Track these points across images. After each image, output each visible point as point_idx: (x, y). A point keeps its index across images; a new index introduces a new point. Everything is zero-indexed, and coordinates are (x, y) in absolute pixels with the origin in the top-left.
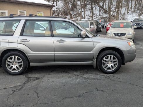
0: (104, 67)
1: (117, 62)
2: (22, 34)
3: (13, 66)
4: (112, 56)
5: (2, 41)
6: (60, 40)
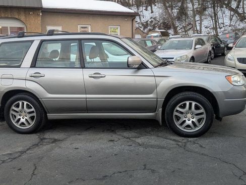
0: (177, 124)
1: (204, 116)
2: (34, 65)
3: (21, 117)
4: (194, 103)
5: (3, 76)
6: (94, 74)
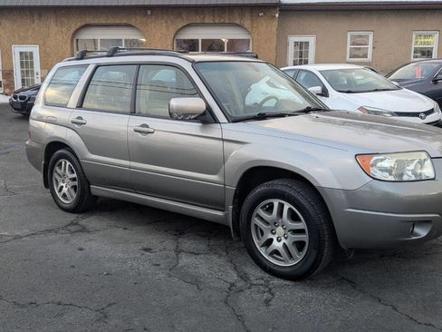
0: (258, 243)
1: (306, 238)
2: (80, 106)
3: (64, 185)
4: (287, 206)
6: (141, 126)
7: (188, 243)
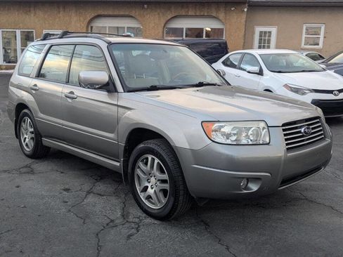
0: (138, 189)
1: (168, 186)
2: (38, 75)
4: (156, 161)
7: (101, 187)
